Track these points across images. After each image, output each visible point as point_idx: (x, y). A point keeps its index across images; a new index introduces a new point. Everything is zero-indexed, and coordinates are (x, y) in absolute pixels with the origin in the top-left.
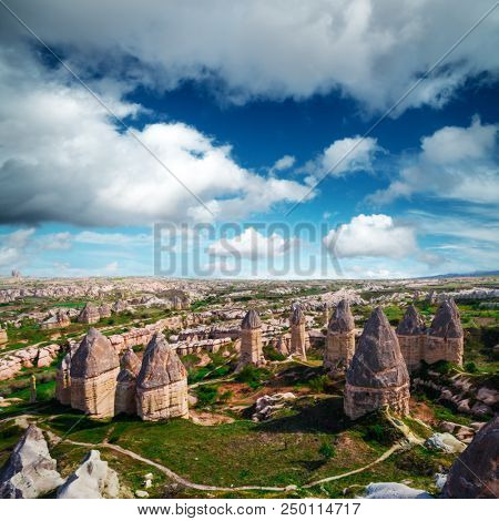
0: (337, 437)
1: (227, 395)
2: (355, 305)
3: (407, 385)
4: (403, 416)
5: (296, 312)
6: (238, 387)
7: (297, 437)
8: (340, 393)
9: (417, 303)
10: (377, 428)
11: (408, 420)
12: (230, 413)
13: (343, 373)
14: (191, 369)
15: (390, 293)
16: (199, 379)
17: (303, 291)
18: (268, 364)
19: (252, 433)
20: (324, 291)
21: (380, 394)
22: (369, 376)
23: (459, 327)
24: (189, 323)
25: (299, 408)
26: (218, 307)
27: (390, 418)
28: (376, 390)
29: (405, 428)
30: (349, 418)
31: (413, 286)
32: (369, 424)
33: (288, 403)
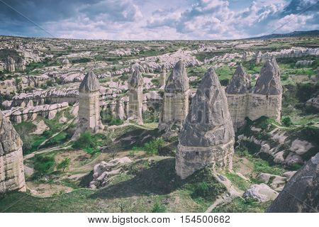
0: (167, 197)
1: (64, 164)
2: (190, 66)
3: (232, 141)
4: (227, 171)
5: (135, 74)
6: (75, 154)
7: (132, 201)
8: (173, 154)
9: (245, 63)
10: (203, 185)
11: (231, 175)
12: (68, 182)
13: (176, 134)
14: (26, 137)
15: (222, 53)
16: (35, 148)
17: (142, 52)
18: (105, 129)
19: (90, 200)
20: (163, 52)
21: (208, 152)
22: (199, 135)
23: (279, 84)
24: (24, 87)
25: (135, 172)
26: (55, 70)
27: (215, 174)
28: (204, 149)
29: (227, 183)
30: (180, 177)
31: (241, 46)
32: (197, 181)
33: (124, 168)
